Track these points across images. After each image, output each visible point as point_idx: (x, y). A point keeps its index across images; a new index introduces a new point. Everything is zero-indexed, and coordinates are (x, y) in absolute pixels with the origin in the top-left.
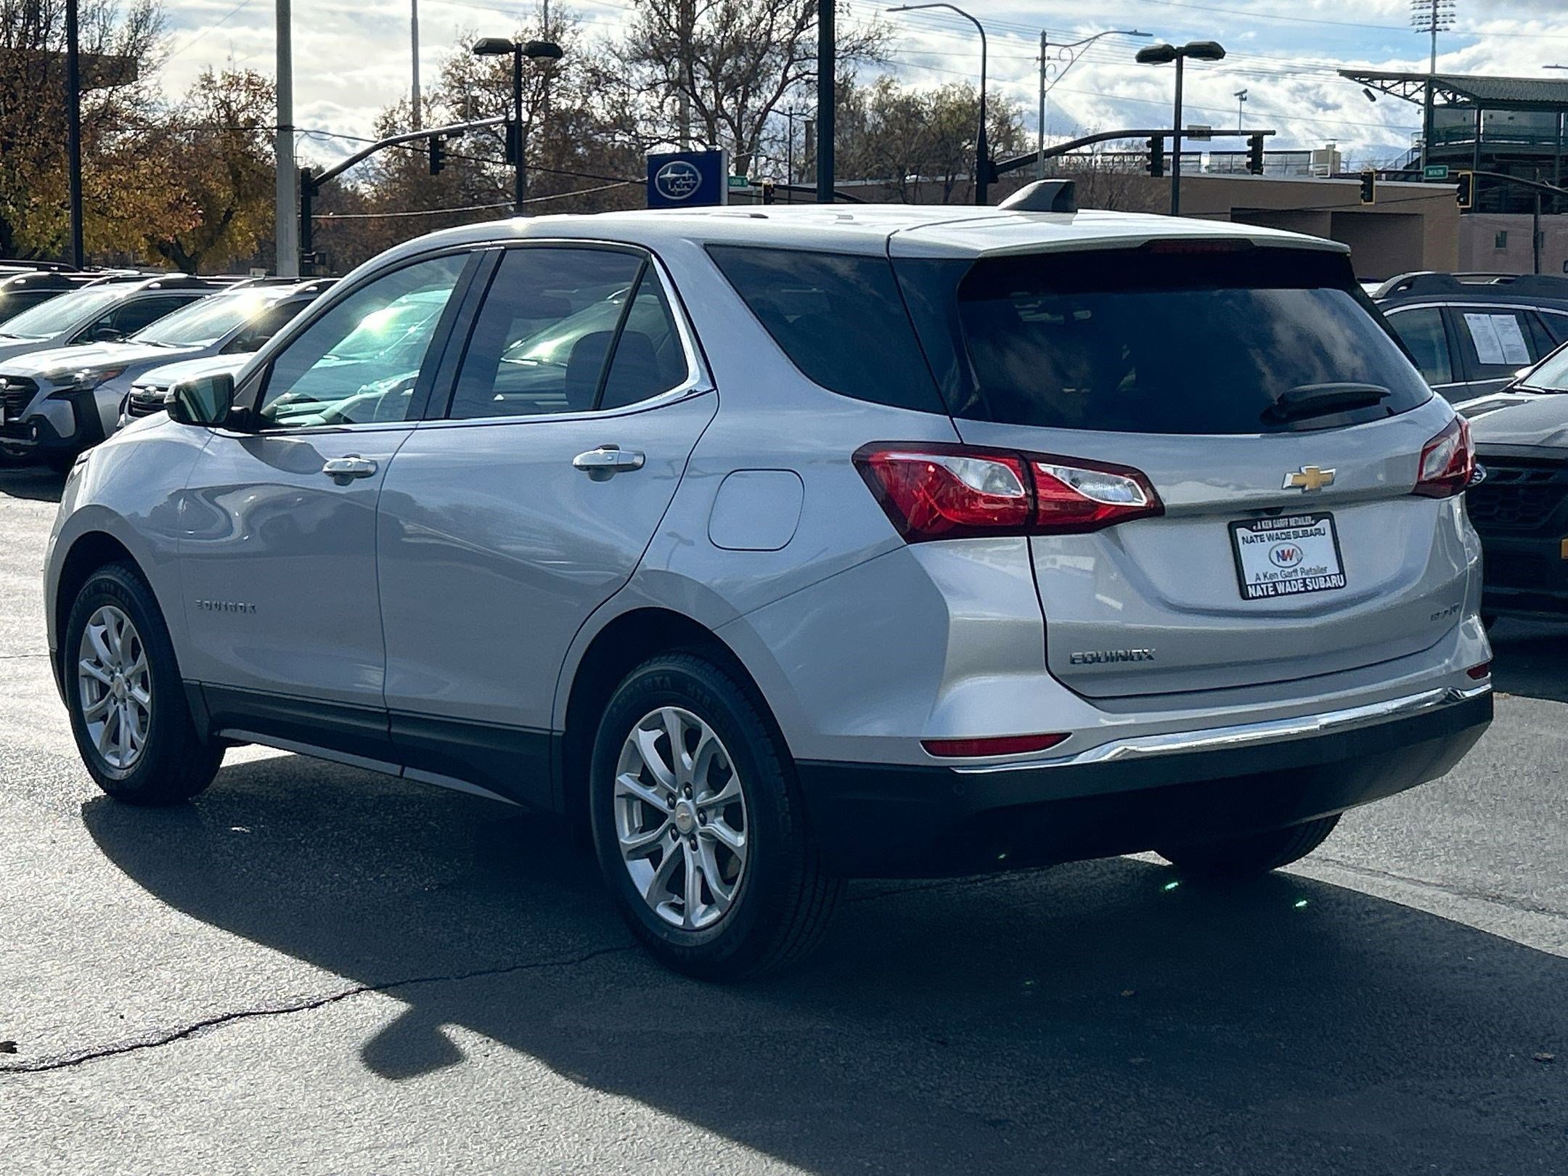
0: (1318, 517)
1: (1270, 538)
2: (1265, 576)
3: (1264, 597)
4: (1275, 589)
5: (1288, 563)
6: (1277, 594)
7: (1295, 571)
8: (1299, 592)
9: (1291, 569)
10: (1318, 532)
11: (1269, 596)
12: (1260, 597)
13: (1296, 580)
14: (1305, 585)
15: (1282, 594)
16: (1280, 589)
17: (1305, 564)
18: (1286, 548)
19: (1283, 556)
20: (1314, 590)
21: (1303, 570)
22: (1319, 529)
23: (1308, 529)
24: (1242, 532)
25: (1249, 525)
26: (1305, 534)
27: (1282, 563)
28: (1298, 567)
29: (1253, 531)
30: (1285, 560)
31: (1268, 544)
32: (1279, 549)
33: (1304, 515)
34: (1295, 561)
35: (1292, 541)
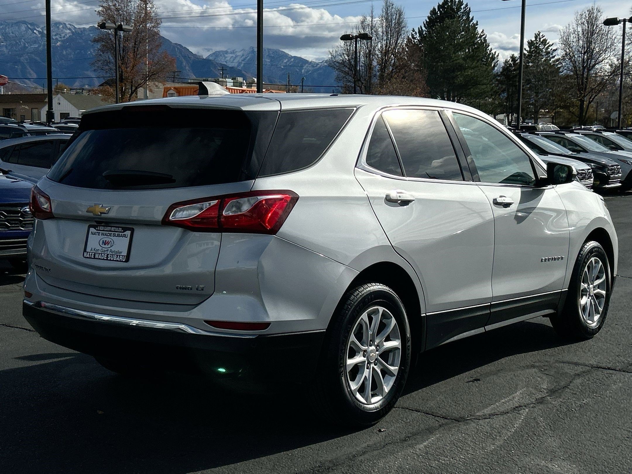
0: (125, 229)
1: (103, 234)
2: (94, 250)
3: (89, 258)
4: (94, 256)
5: (106, 246)
6: (94, 258)
7: (108, 250)
8: (103, 259)
9: (106, 249)
10: (125, 236)
11: (91, 258)
12: (88, 258)
13: (104, 254)
14: (107, 257)
15: (96, 259)
16: (97, 256)
17: (113, 249)
18: (107, 240)
19: (105, 243)
20: (110, 260)
21: (111, 251)
22: (125, 235)
23: (121, 233)
24: (92, 230)
25: (95, 227)
26: (118, 236)
27: (103, 246)
28: (109, 249)
29: (97, 230)
30: (105, 244)
31: (101, 237)
32: (104, 240)
33: (119, 227)
34: (109, 246)
35: (112, 237)
